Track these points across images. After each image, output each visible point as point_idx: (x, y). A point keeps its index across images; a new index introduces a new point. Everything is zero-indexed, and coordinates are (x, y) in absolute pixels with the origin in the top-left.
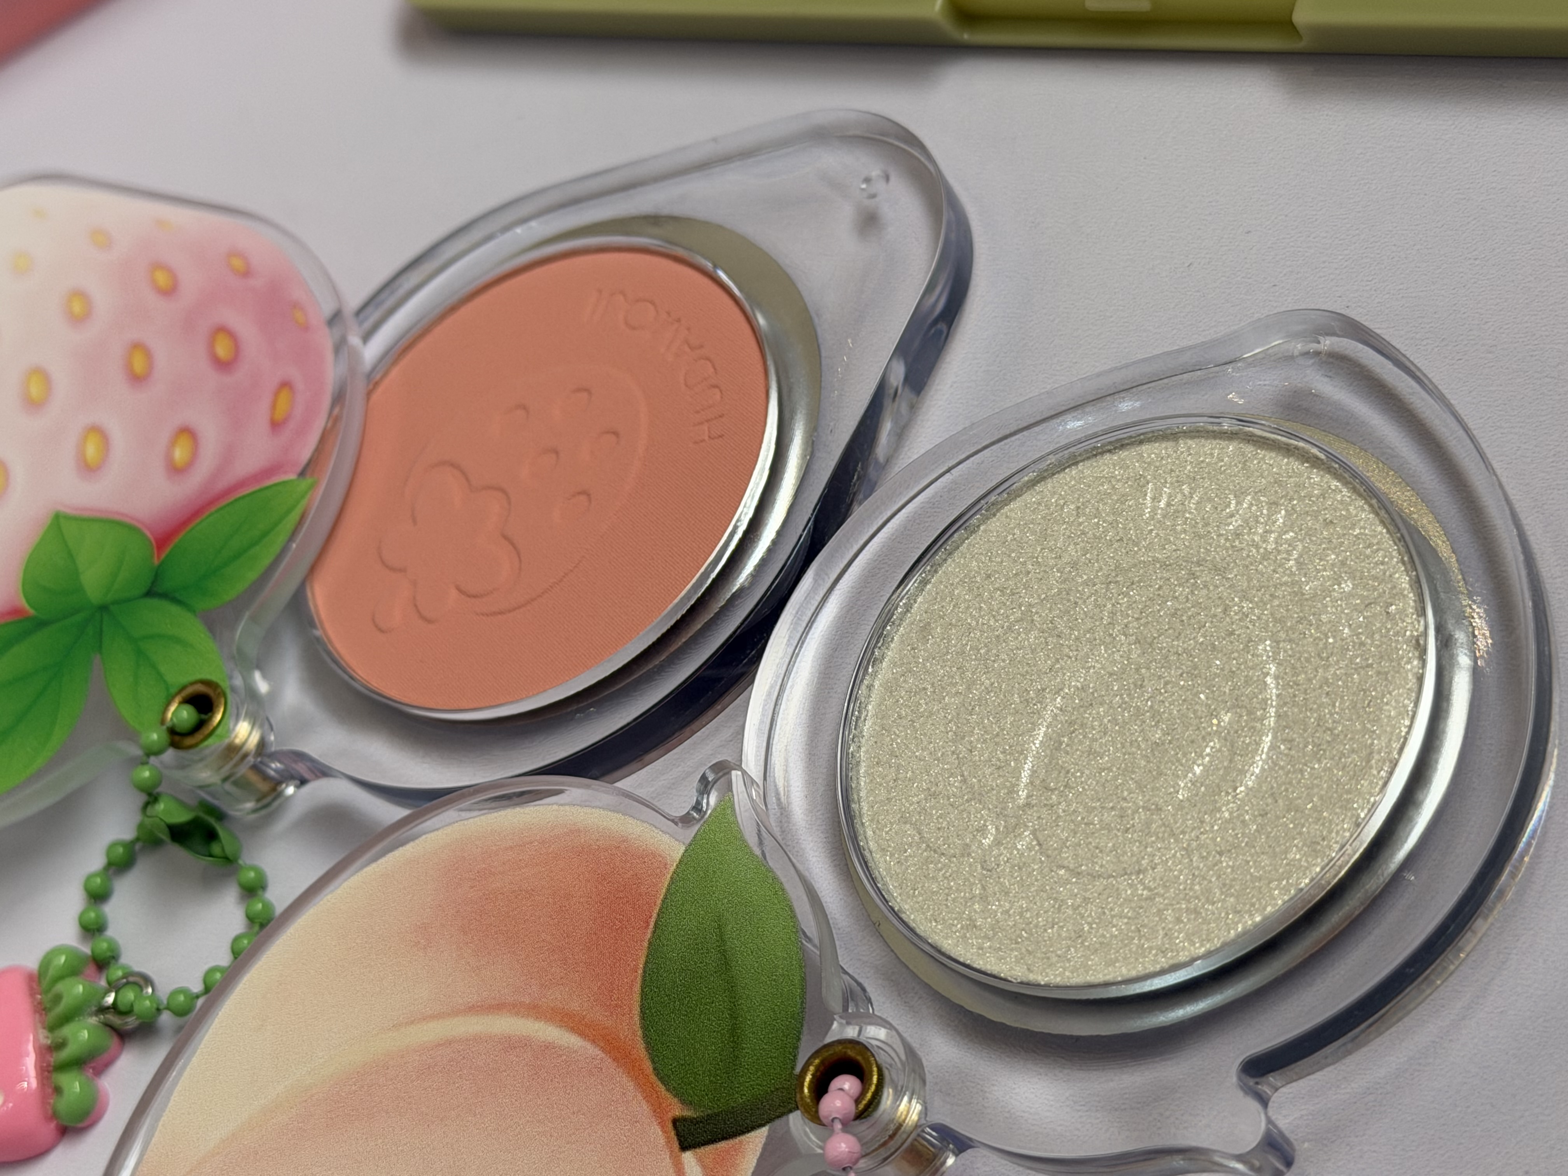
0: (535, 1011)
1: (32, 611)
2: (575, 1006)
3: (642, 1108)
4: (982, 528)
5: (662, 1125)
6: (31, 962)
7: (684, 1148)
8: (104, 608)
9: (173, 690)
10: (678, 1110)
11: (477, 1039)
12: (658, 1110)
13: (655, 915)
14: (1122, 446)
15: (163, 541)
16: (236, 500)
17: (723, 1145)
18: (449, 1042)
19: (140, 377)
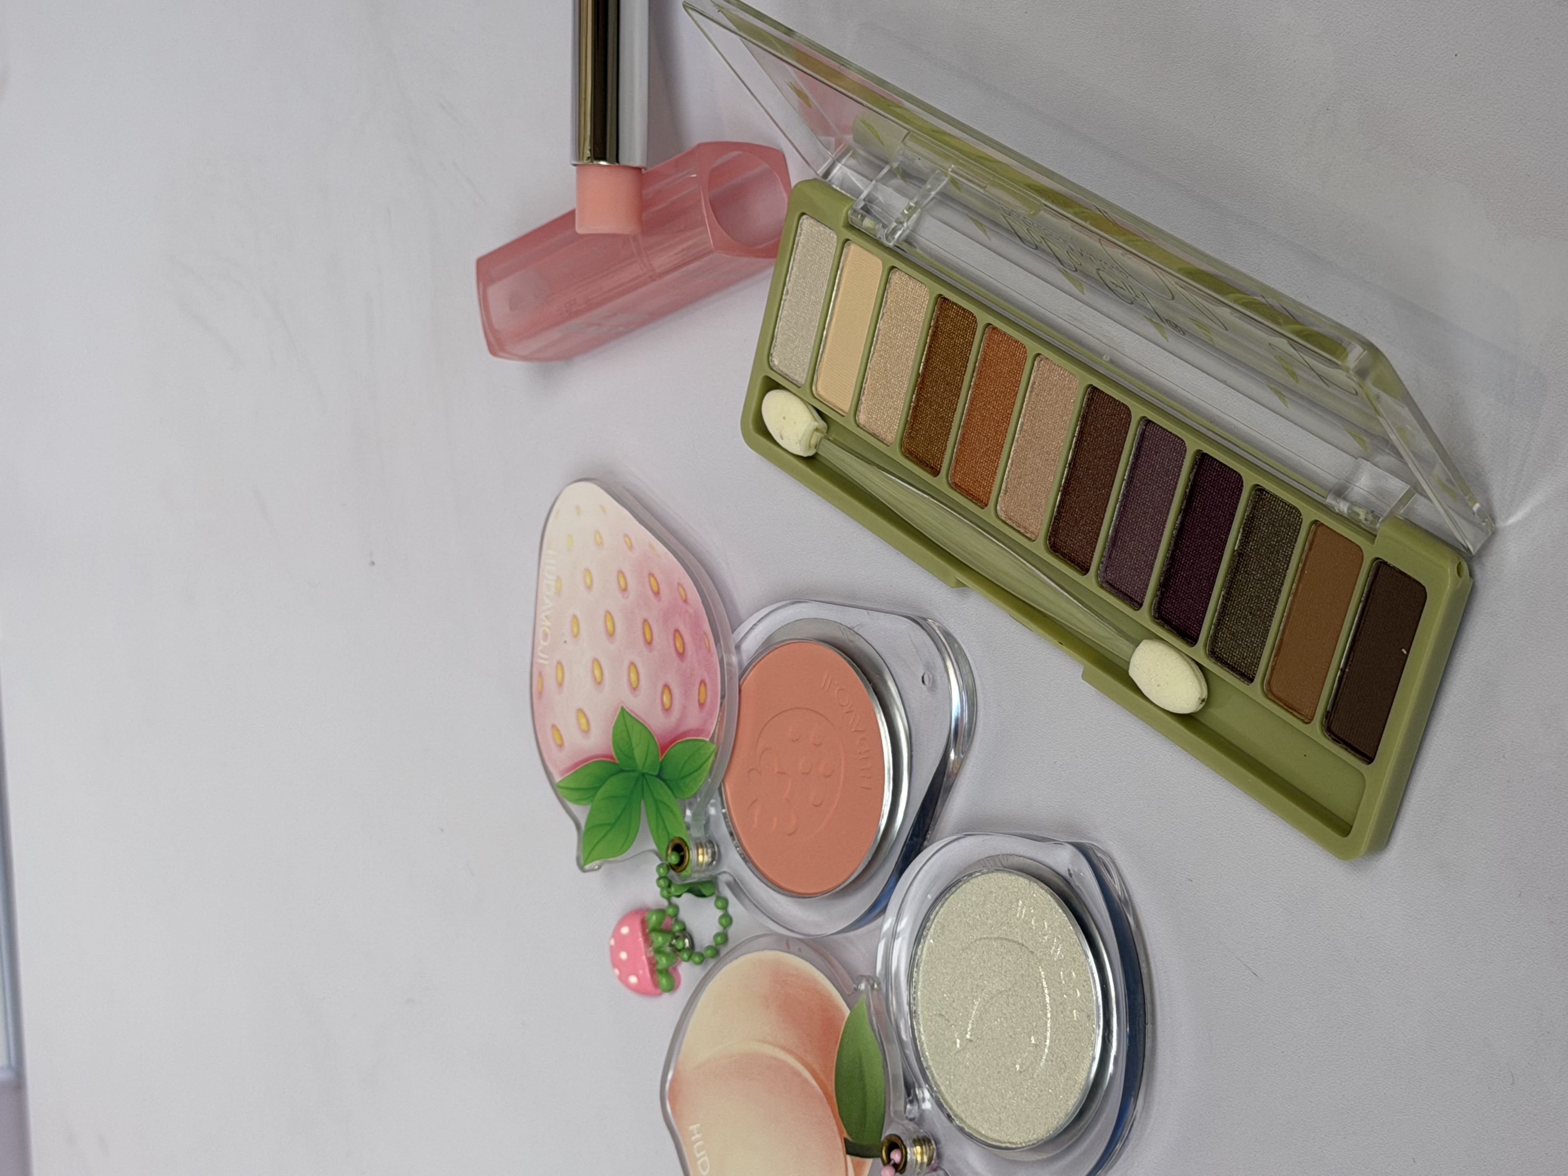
0: (802, 1061)
1: (617, 762)
2: (814, 1066)
3: (835, 1128)
5: (841, 1139)
7: (848, 1153)
8: (643, 775)
9: (671, 839)
10: (846, 1135)
11: (784, 1063)
12: (840, 1132)
13: (840, 1039)
15: (663, 749)
16: (688, 740)
17: (859, 1159)
18: (775, 1059)
19: (649, 643)
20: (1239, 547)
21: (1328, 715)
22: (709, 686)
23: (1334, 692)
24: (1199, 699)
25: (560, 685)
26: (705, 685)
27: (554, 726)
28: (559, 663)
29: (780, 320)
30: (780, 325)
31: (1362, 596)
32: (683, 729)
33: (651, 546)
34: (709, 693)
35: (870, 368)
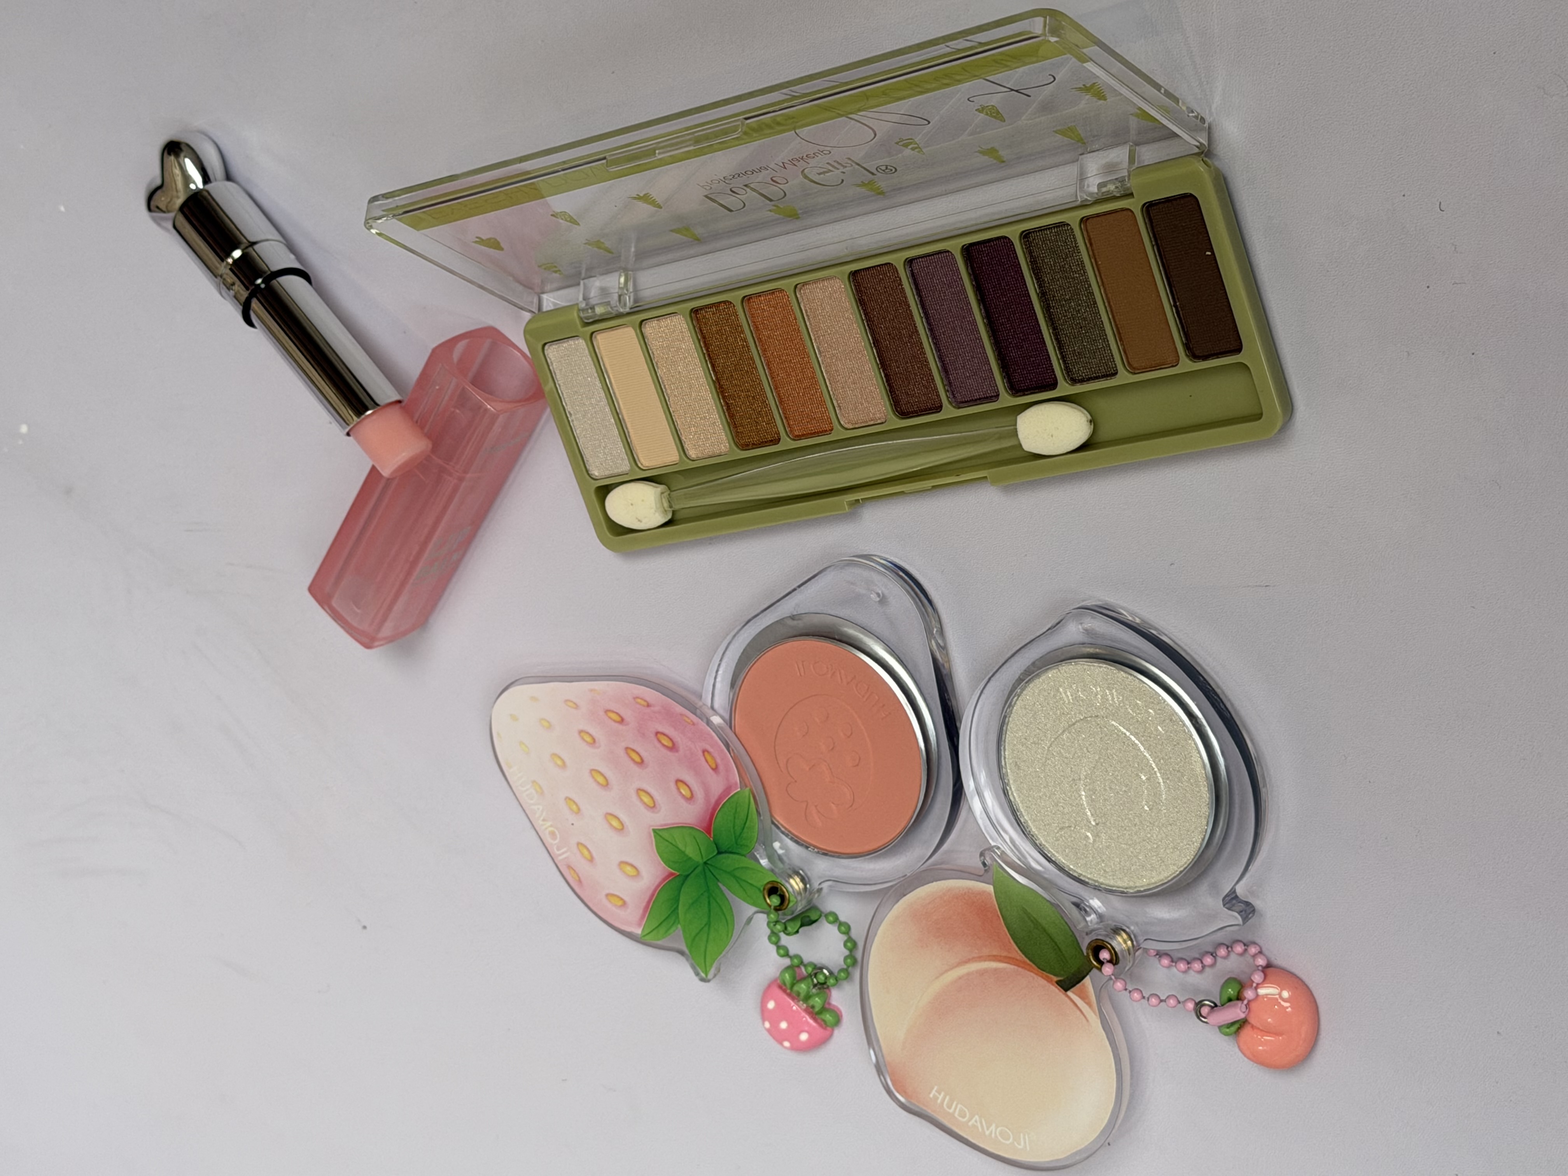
0: (980, 959)
1: (678, 874)
2: (995, 953)
3: (1043, 982)
4: (1012, 719)
5: (1053, 985)
7: (1066, 990)
8: (705, 863)
9: (762, 889)
10: (1055, 979)
11: (968, 974)
12: (1050, 981)
13: (999, 913)
15: (708, 830)
16: (723, 805)
17: (1078, 986)
18: (960, 978)
19: (641, 763)
20: (1039, 288)
21: (1187, 347)
22: (711, 750)
23: (1180, 326)
24: (1087, 421)
25: (591, 860)
26: (708, 752)
27: (607, 895)
28: (579, 844)
29: (579, 439)
30: (581, 442)
31: (1151, 242)
32: (713, 801)
33: (591, 690)
34: (716, 755)
35: (673, 412)
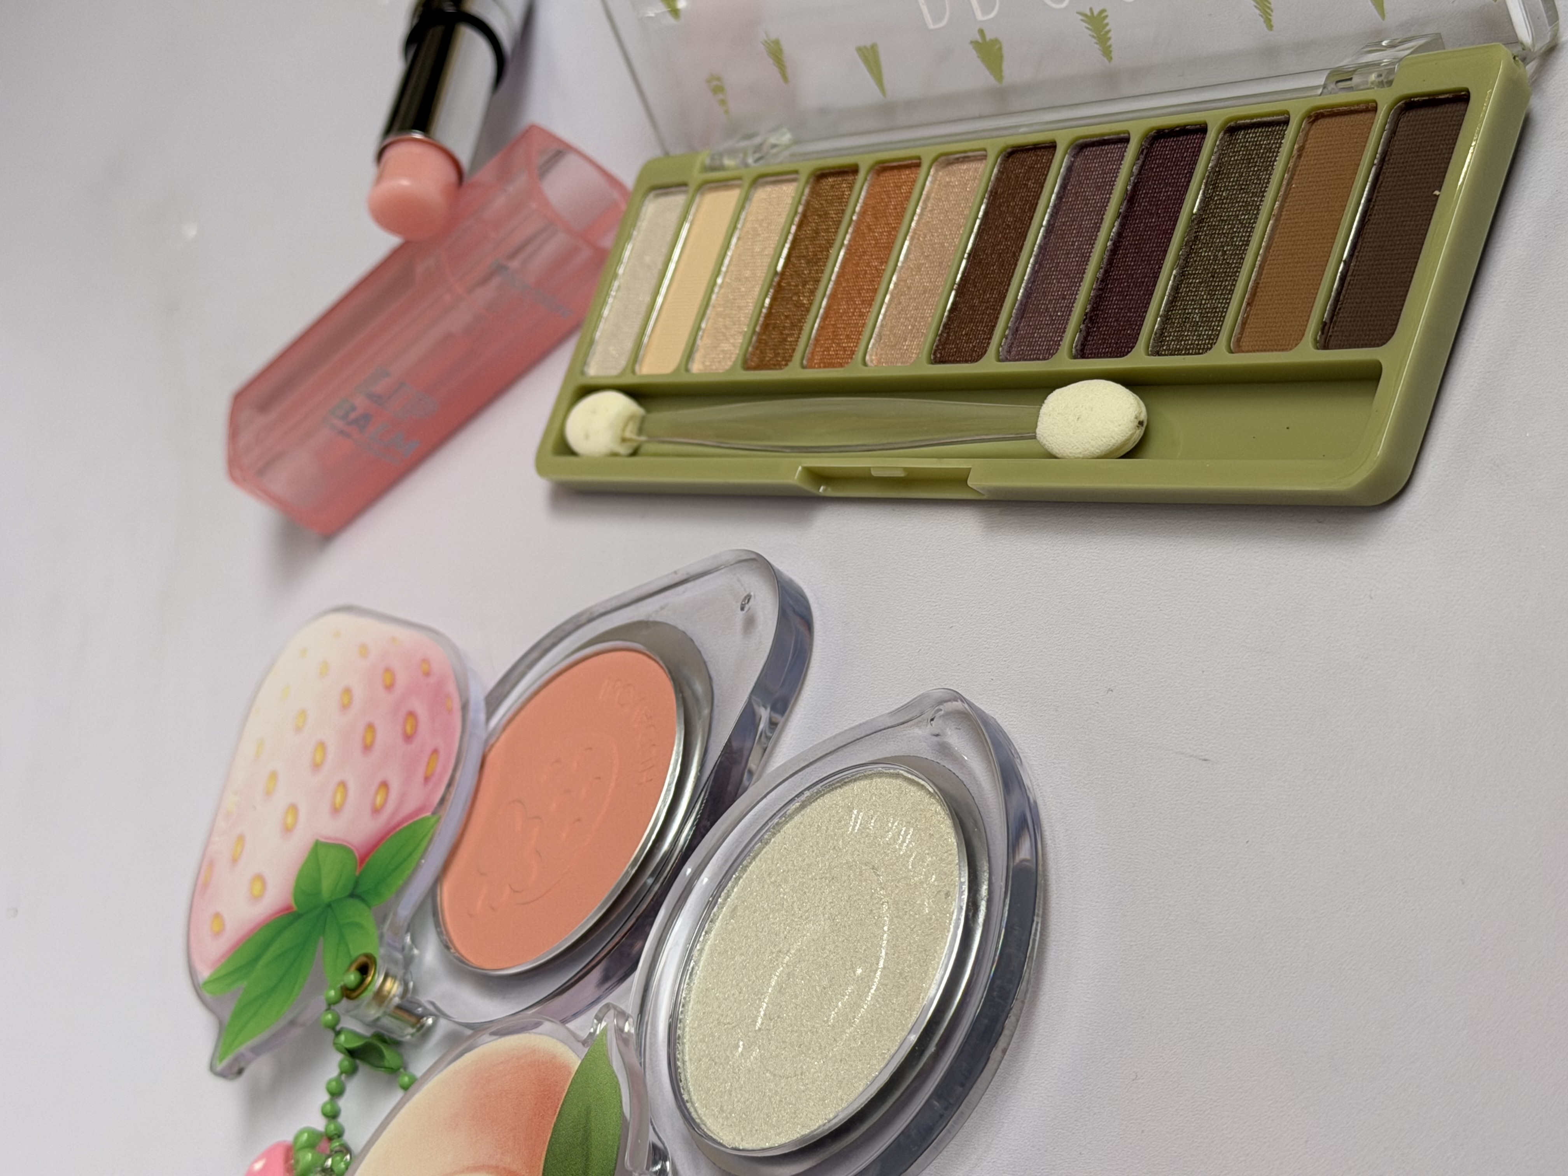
0: (496, 1170)
1: (295, 908)
2: (514, 1166)
4: (773, 840)
6: (289, 1138)
8: (329, 905)
13: (560, 1106)
14: (846, 783)
15: (363, 860)
16: (401, 831)
19: (367, 748)
21: (1324, 327)
22: (440, 755)
23: (1332, 296)
24: (1136, 418)
25: (235, 860)
26: (437, 754)
27: (218, 916)
28: (240, 836)
32: (395, 821)
33: (392, 639)
34: (441, 761)
